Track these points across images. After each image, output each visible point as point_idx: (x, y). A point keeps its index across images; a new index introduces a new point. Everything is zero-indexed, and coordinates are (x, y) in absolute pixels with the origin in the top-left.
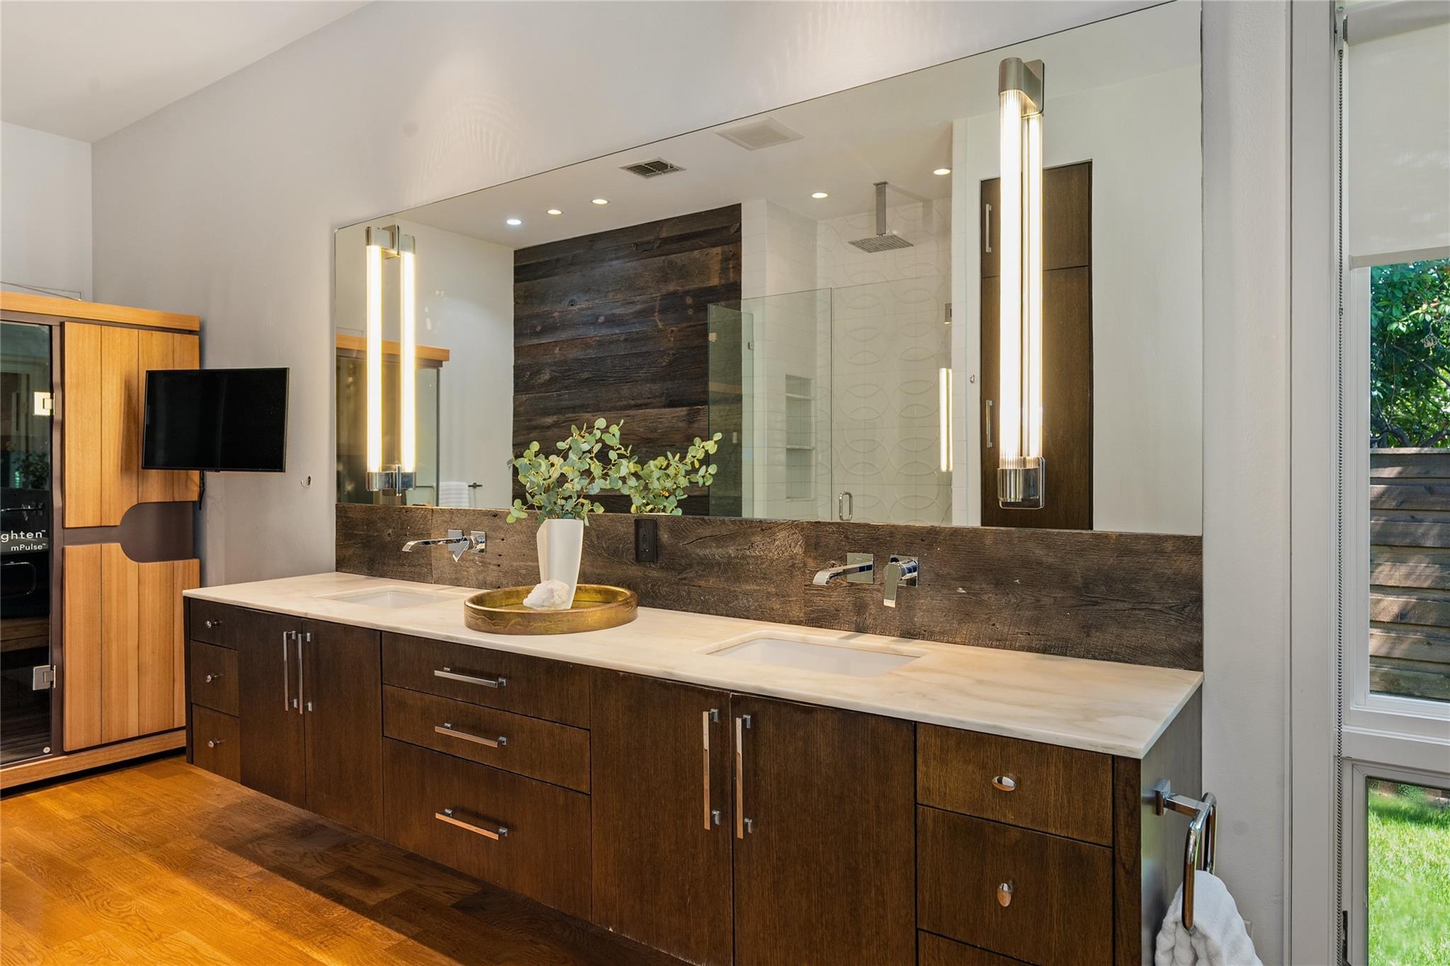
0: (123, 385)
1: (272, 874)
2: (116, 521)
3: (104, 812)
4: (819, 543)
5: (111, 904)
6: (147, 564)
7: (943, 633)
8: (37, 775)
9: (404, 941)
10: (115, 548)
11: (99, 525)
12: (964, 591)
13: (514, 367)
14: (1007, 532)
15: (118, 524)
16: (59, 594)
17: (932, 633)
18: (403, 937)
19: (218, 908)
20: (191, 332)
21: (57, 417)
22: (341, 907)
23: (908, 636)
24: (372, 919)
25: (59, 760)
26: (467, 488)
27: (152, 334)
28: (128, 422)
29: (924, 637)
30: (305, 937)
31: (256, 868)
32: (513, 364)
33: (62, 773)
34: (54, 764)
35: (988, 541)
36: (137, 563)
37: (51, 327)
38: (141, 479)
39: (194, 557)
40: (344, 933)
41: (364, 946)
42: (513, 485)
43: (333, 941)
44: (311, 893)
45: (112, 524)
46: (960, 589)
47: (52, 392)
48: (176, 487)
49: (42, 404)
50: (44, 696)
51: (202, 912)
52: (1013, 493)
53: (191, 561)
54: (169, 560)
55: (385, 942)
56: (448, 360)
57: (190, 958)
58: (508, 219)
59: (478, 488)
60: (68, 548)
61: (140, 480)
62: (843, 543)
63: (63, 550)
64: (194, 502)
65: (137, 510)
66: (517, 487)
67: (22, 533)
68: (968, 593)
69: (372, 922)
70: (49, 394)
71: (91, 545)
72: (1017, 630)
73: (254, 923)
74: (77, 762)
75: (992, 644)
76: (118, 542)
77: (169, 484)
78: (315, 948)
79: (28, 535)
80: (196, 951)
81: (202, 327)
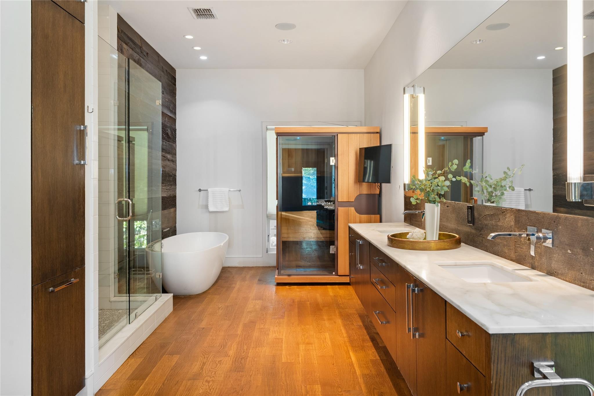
0: (355, 153)
1: (363, 327)
2: (353, 200)
3: (340, 296)
4: (519, 220)
5: (319, 320)
6: (362, 215)
7: (562, 274)
8: (330, 280)
9: (378, 360)
10: (353, 209)
11: (348, 201)
12: (570, 252)
13: (553, 129)
14: (587, 220)
15: (353, 201)
16: (337, 223)
17: (558, 274)
18: (379, 358)
19: (341, 330)
20: (377, 133)
21: (336, 165)
22: (371, 343)
23: (549, 274)
24: (376, 350)
25: (336, 277)
26: (524, 190)
27: (364, 135)
28: (356, 166)
29: (555, 275)
30: (353, 347)
31: (361, 324)
32: (553, 128)
33: (337, 282)
34: (335, 278)
35: (579, 224)
36: (359, 215)
37: (335, 136)
38: (361, 185)
39: (378, 214)
40: (364, 350)
41: (366, 356)
42: (553, 190)
43: (359, 351)
44: (368, 336)
45: (352, 201)
46: (569, 250)
47: (335, 157)
48: (372, 189)
49: (332, 161)
50: (333, 255)
51: (336, 330)
52: (574, 196)
53: (377, 215)
54: (370, 215)
55: (372, 357)
56: (487, 132)
57: (322, 340)
58: (537, 57)
59: (532, 191)
60: (339, 208)
61: (360, 188)
62: (527, 221)
63: (338, 208)
64: (378, 194)
65: (359, 197)
66: (555, 191)
67: (327, 203)
68: (572, 253)
69: (375, 351)
70: (334, 158)
71: (345, 208)
72: (591, 278)
73: (345, 338)
74: (342, 279)
75: (581, 284)
76: (353, 207)
77: (370, 188)
78: (353, 351)
79: (329, 203)
80: (325, 339)
81: (381, 130)
